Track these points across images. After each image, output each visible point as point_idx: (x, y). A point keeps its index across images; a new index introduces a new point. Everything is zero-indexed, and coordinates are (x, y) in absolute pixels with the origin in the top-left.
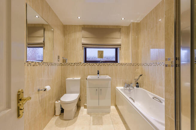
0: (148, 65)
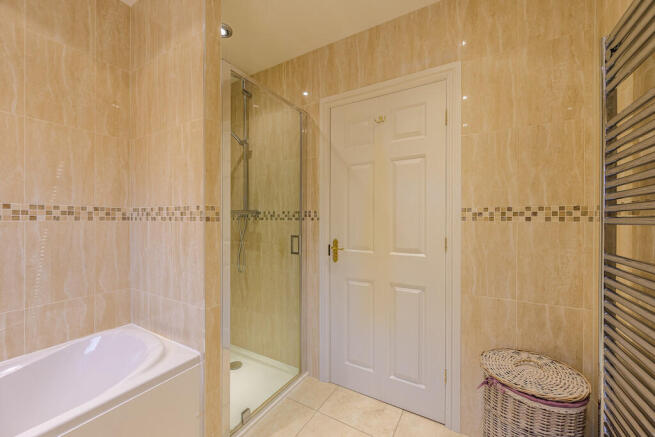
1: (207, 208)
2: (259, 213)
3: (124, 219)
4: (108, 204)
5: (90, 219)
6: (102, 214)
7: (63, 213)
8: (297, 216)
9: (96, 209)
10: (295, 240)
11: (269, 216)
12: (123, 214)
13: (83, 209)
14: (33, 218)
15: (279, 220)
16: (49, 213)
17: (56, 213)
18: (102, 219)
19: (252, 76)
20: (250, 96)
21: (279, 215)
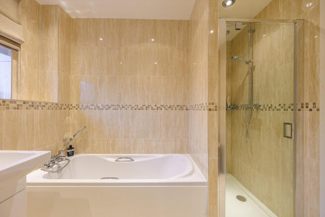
0: (101, 107)
1: (209, 104)
2: (260, 106)
3: (186, 110)
4: (181, 104)
5: (176, 110)
6: (179, 107)
7: (168, 107)
8: (292, 107)
9: (177, 106)
10: (288, 127)
11: (268, 108)
12: (187, 108)
13: (174, 106)
14: (161, 109)
15: (276, 111)
16: (165, 107)
17: (167, 107)
18: (179, 110)
19: (255, 18)
20: (254, 31)
21: (275, 107)
